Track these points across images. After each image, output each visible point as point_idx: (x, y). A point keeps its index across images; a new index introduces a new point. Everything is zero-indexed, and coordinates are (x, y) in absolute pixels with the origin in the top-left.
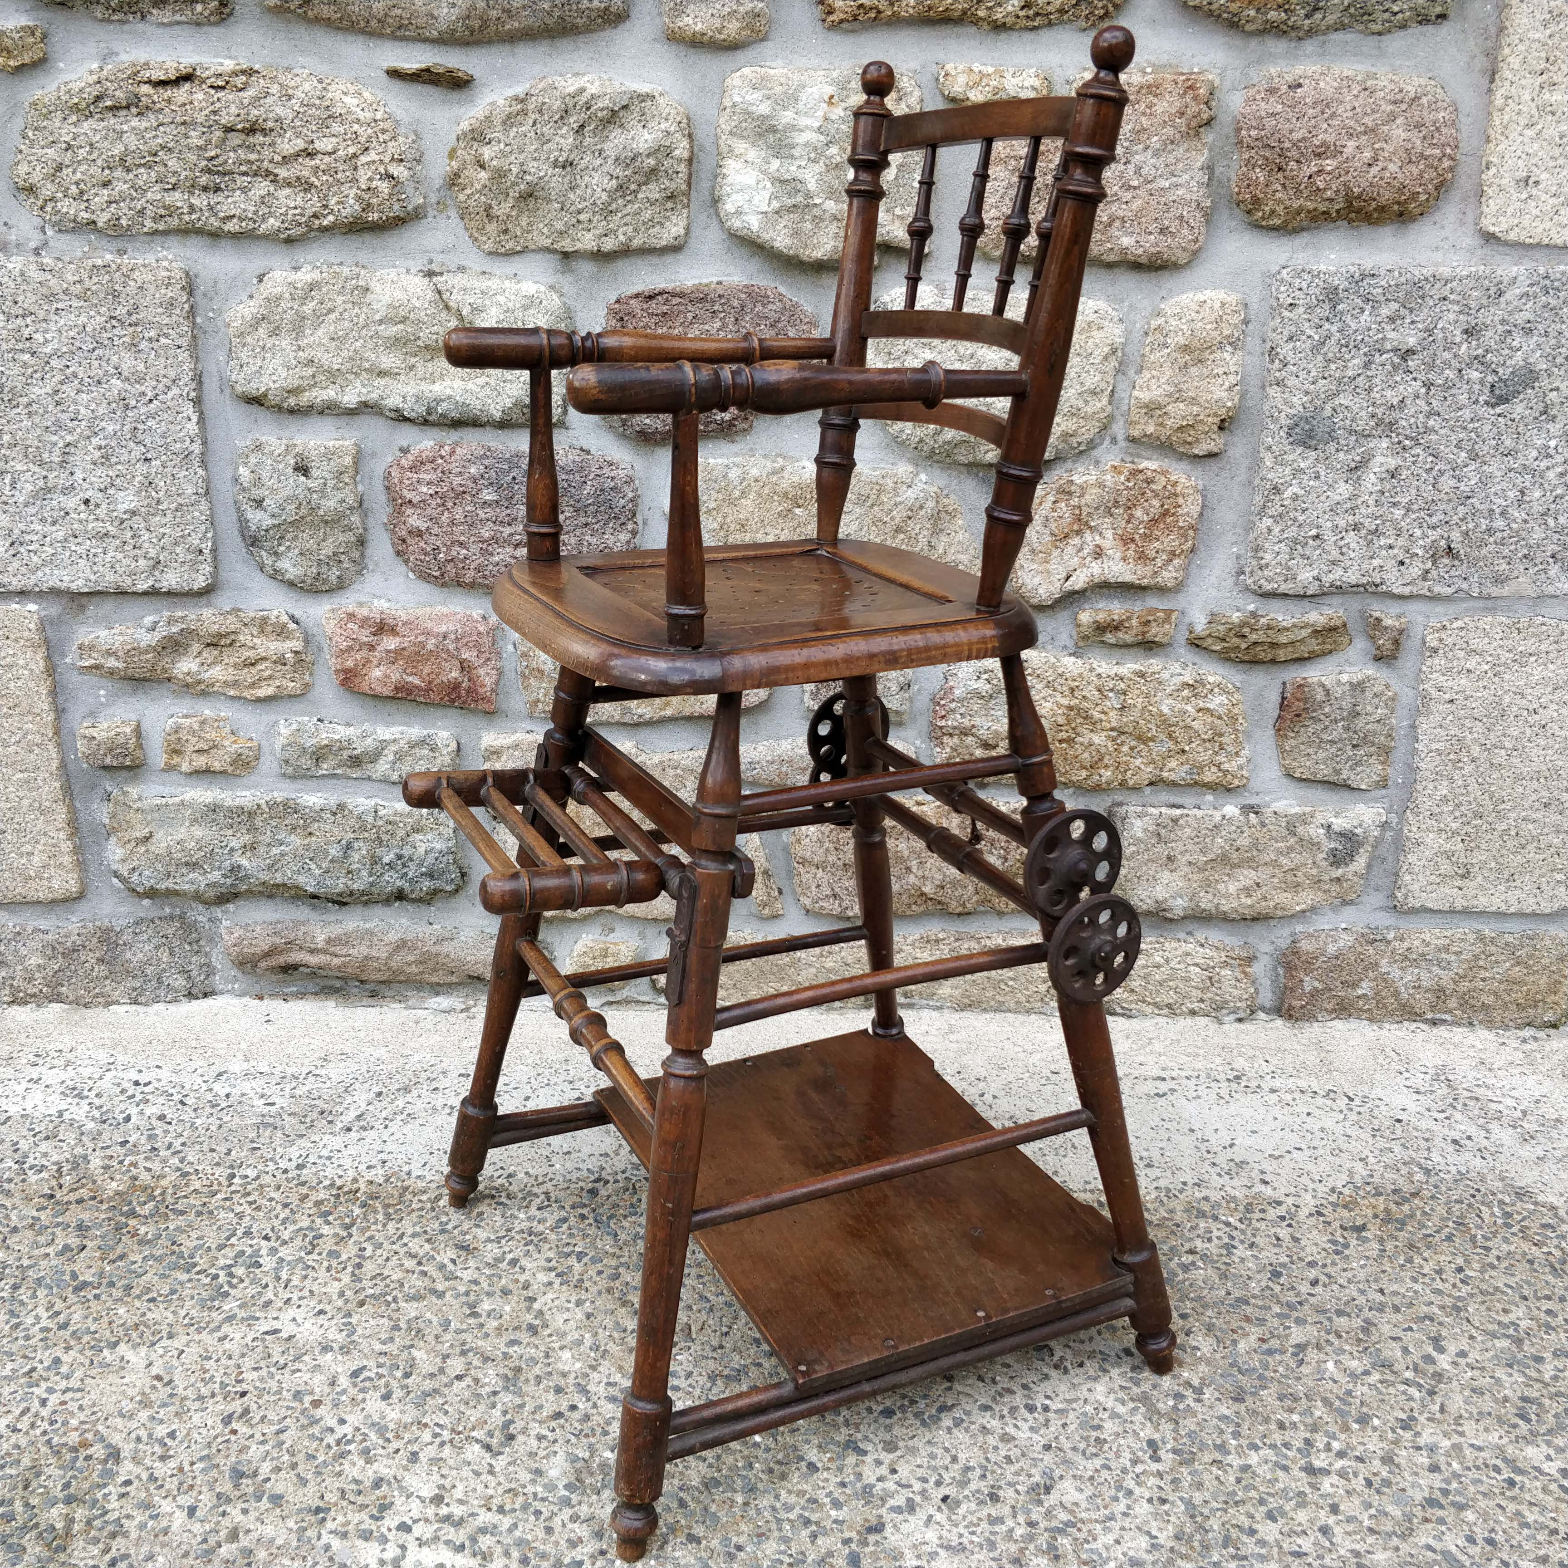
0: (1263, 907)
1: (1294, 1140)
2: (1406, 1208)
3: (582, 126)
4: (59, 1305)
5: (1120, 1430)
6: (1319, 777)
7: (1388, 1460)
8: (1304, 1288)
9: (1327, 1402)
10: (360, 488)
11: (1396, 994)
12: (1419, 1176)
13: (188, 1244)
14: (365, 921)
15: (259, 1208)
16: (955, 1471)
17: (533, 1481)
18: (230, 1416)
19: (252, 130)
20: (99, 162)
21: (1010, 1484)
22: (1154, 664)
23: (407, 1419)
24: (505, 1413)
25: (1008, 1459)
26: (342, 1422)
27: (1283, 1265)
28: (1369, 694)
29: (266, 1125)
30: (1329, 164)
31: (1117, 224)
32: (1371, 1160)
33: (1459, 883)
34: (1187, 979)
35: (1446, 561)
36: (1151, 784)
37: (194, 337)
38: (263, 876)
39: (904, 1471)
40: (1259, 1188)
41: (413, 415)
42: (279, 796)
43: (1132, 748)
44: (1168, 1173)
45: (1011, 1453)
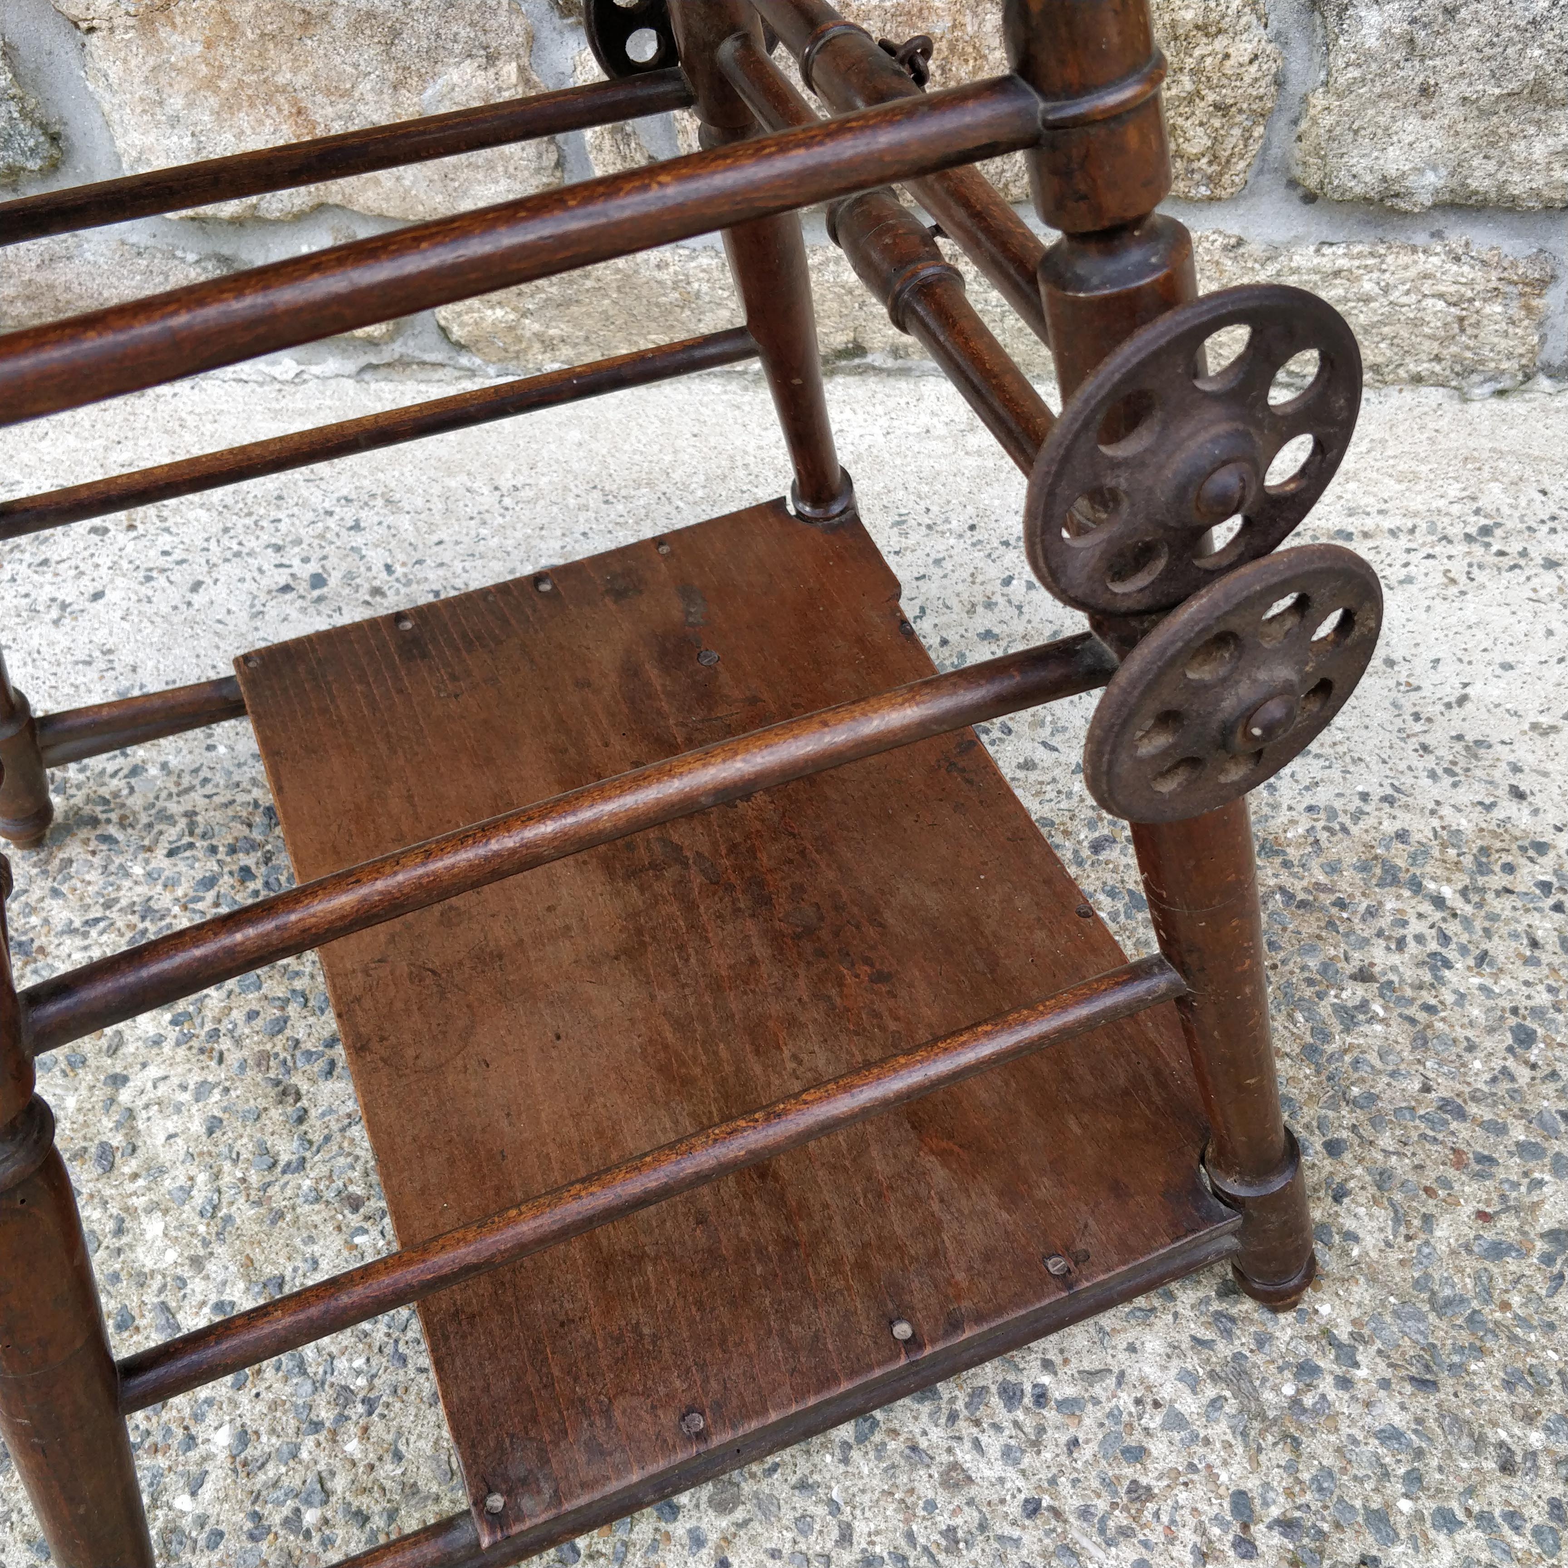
5: (1181, 1462)
34: (1416, 323)
40: (1508, 808)
44: (1335, 773)
45: (959, 1521)
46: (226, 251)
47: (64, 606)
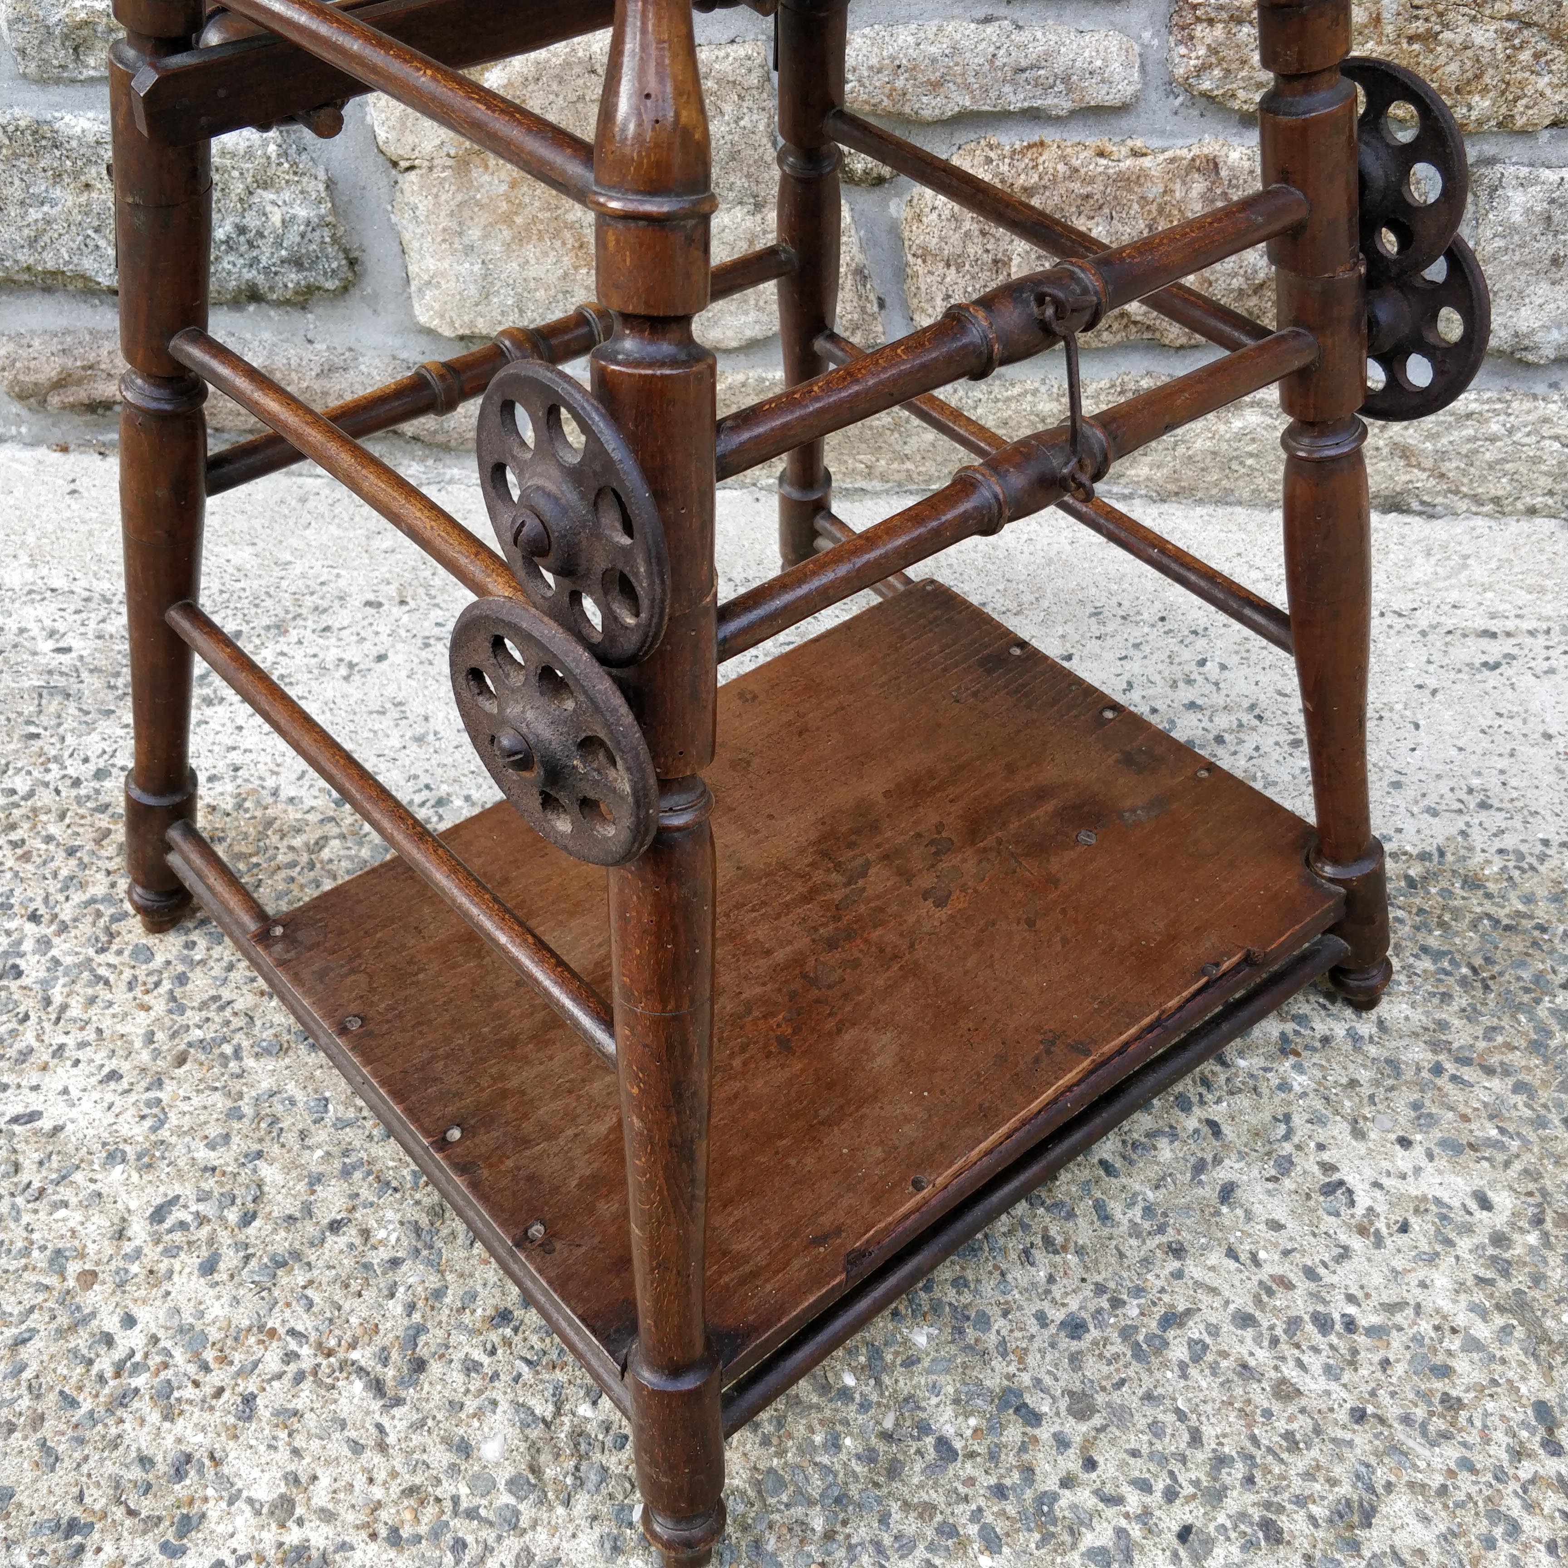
5: (1484, 1378)
15: (26, 857)
16: (1199, 1466)
17: (454, 1469)
21: (1298, 1501)
23: (242, 1318)
24: (411, 1308)
26: (129, 1321)
29: (54, 691)
34: (1535, 461)
36: (1556, 123)
38: (25, 257)
39: (1108, 1464)
42: (22, 115)
44: (1517, 823)
45: (1295, 1426)
47: (351, 666)
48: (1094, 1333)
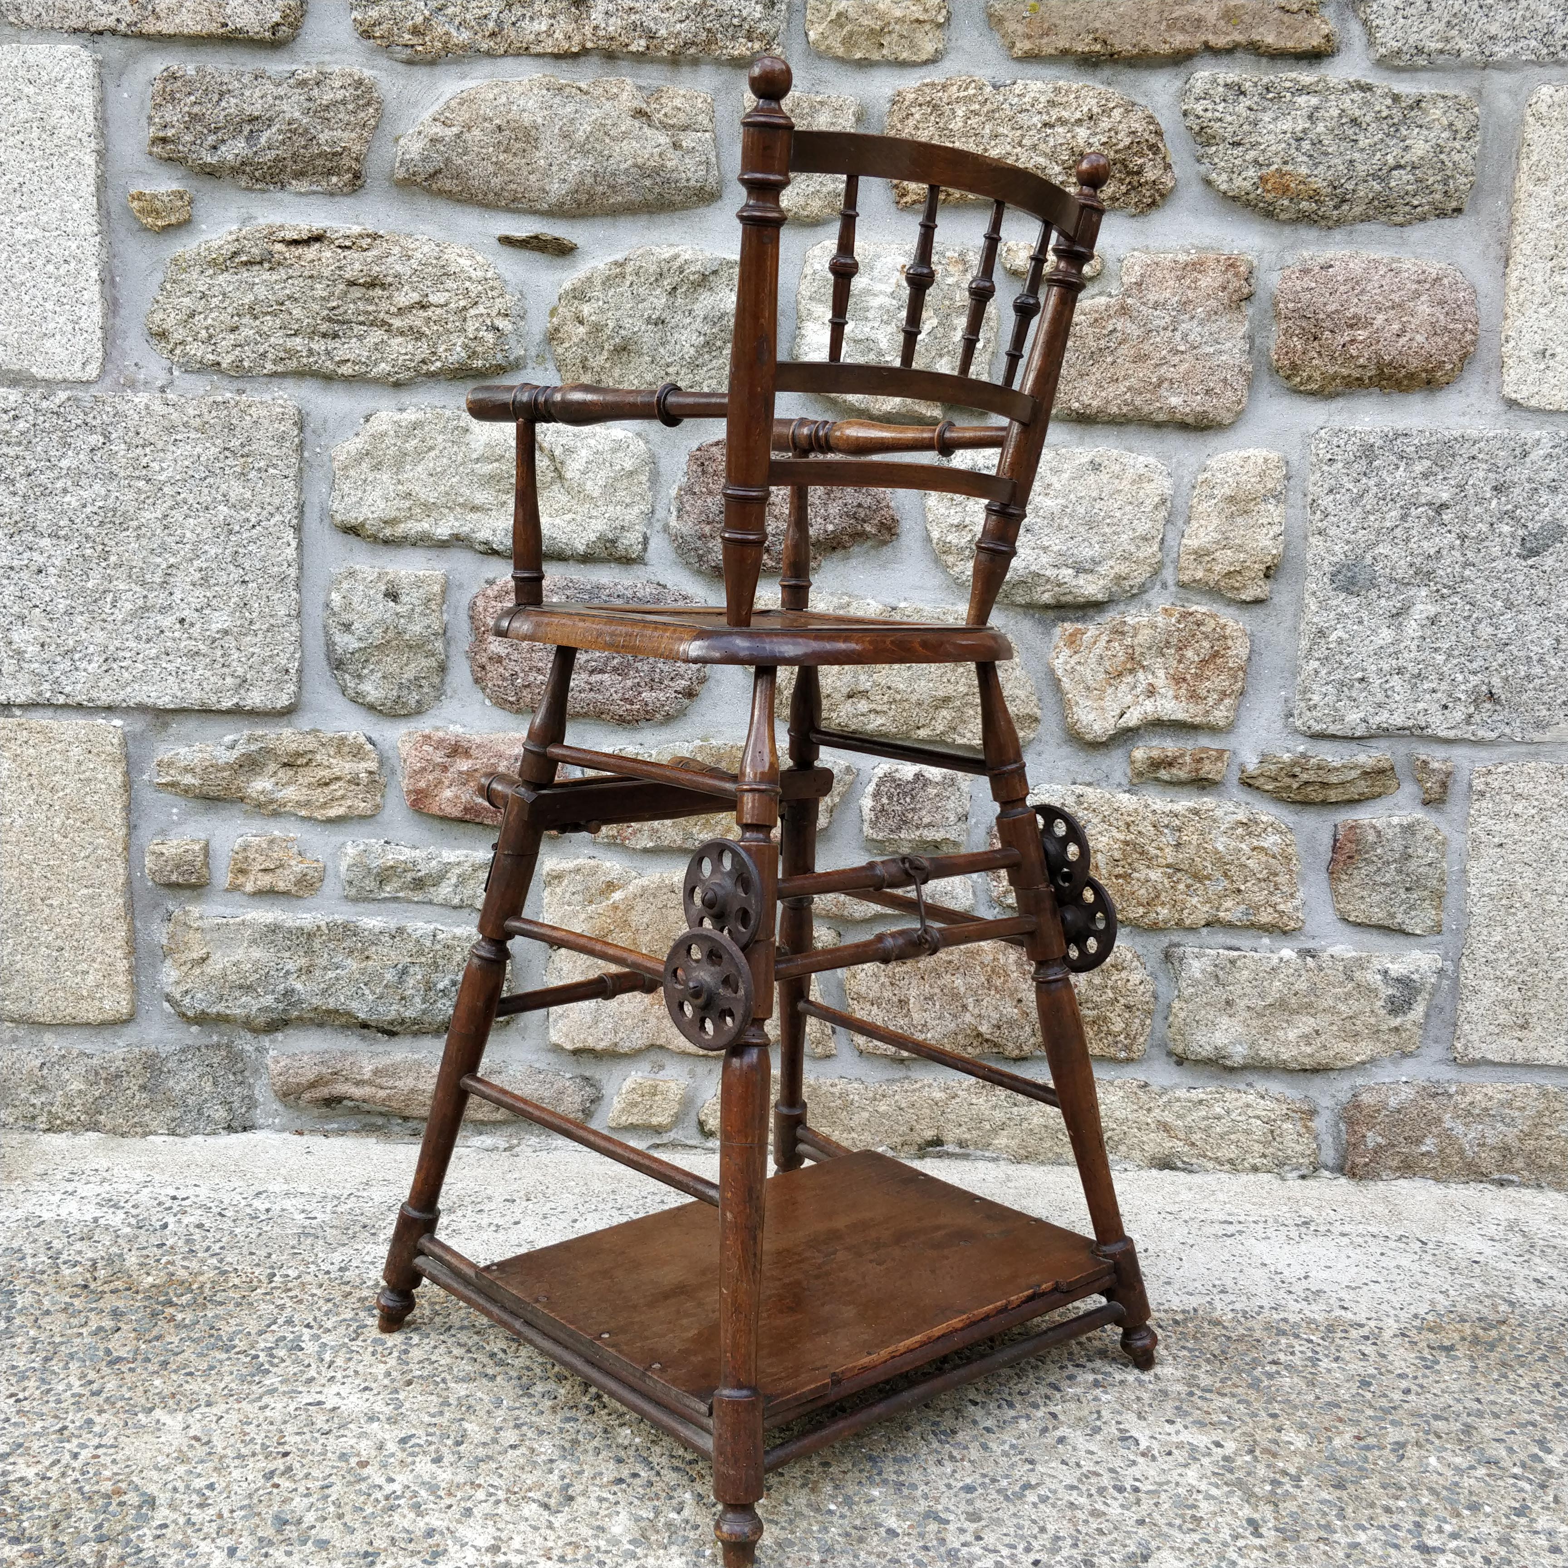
0: (1323, 1057)
1: (1371, 1275)
2: (1494, 1333)
3: (675, 289)
4: (92, 1375)
5: (1217, 1509)
6: (1374, 921)
7: (1505, 1541)
8: (1397, 1396)
9: (1432, 1491)
10: (445, 617)
11: (1461, 1152)
12: (1504, 1307)
13: (226, 1330)
14: (413, 1053)
15: (300, 1302)
16: (1044, 1540)
17: (596, 1537)
18: (272, 1473)
19: (372, 285)
20: (229, 310)
21: (1104, 1553)
22: (1207, 802)
23: (460, 1479)
24: (563, 1478)
25: (1100, 1532)
26: (391, 1480)
27: (1373, 1376)
28: (1419, 837)
29: (307, 1235)
30: (1361, 335)
31: (1166, 385)
32: (1452, 1292)
33: (1519, 1034)
34: (1247, 1132)
35: (1488, 705)
36: (1208, 925)
37: (300, 469)
38: (316, 1001)
39: (990, 1539)
40: (1339, 1312)
41: (501, 548)
42: (339, 918)
43: (1188, 886)
44: (1244, 1298)
45: (1102, 1526)
46: (587, 1074)
47: (497, 1226)
48: (980, 1491)
